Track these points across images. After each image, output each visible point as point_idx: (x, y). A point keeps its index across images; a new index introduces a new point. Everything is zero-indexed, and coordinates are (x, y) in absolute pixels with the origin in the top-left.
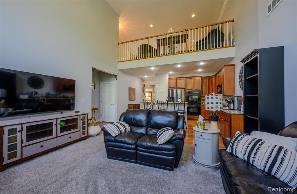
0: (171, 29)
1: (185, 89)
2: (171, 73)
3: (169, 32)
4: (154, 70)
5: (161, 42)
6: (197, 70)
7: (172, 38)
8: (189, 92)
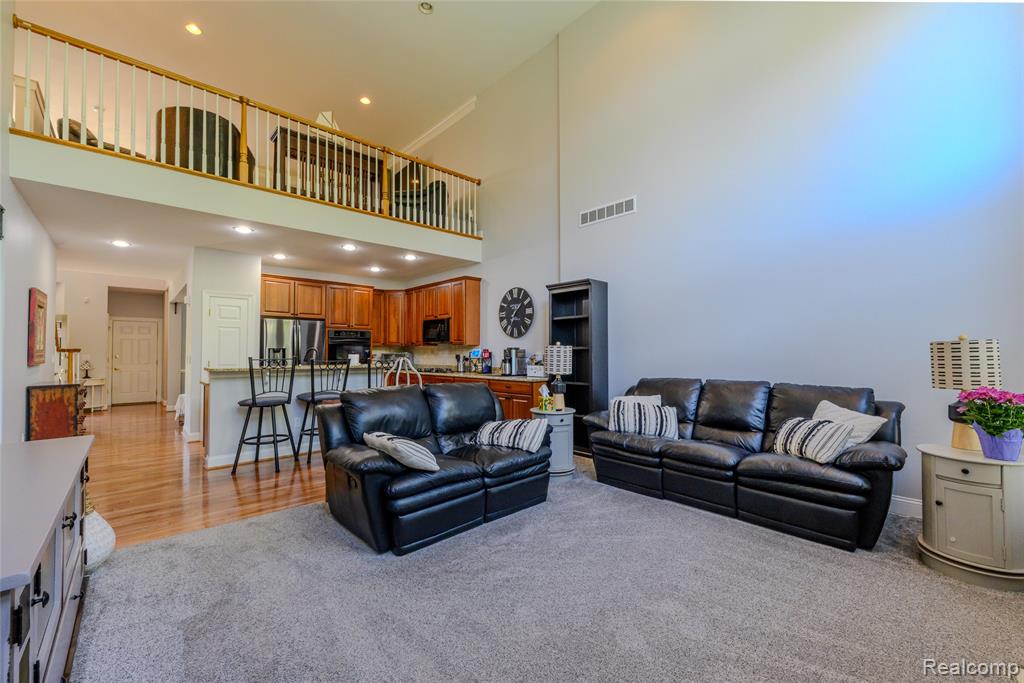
0: (328, 115)
1: (323, 320)
2: (280, 257)
3: (320, 121)
4: (251, 234)
5: (290, 143)
6: (367, 269)
7: (316, 143)
8: (336, 332)
